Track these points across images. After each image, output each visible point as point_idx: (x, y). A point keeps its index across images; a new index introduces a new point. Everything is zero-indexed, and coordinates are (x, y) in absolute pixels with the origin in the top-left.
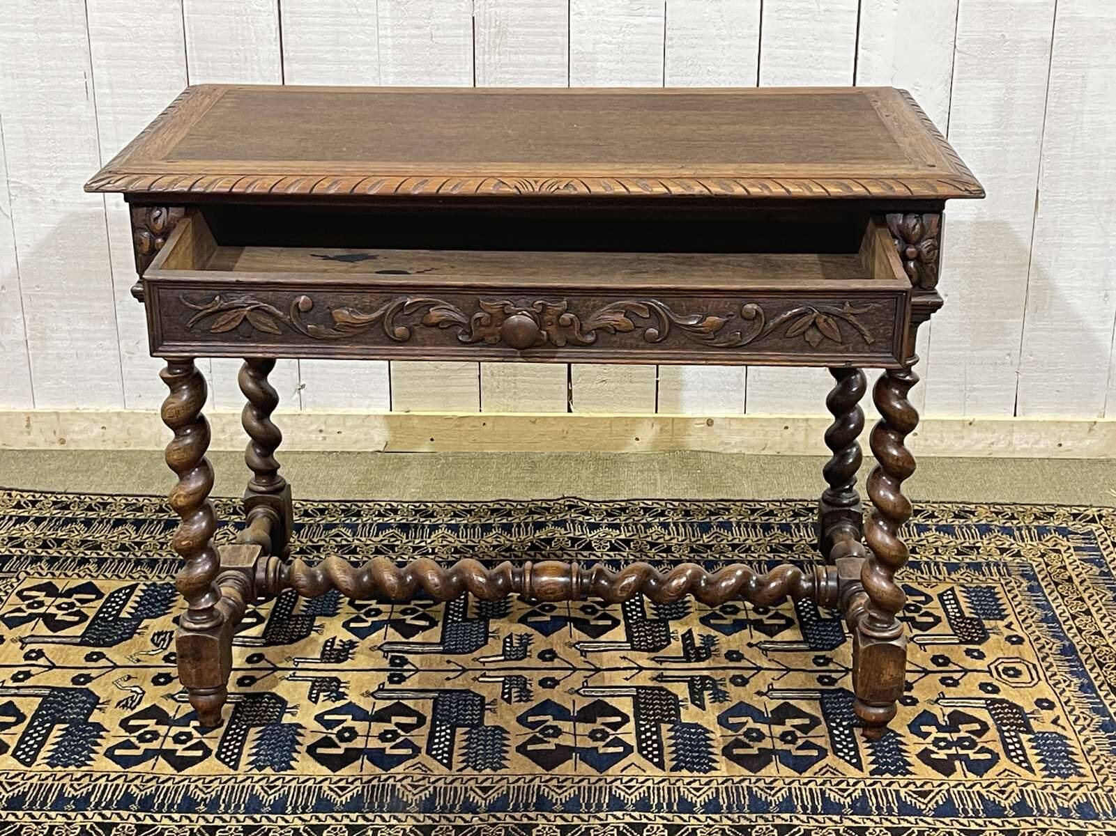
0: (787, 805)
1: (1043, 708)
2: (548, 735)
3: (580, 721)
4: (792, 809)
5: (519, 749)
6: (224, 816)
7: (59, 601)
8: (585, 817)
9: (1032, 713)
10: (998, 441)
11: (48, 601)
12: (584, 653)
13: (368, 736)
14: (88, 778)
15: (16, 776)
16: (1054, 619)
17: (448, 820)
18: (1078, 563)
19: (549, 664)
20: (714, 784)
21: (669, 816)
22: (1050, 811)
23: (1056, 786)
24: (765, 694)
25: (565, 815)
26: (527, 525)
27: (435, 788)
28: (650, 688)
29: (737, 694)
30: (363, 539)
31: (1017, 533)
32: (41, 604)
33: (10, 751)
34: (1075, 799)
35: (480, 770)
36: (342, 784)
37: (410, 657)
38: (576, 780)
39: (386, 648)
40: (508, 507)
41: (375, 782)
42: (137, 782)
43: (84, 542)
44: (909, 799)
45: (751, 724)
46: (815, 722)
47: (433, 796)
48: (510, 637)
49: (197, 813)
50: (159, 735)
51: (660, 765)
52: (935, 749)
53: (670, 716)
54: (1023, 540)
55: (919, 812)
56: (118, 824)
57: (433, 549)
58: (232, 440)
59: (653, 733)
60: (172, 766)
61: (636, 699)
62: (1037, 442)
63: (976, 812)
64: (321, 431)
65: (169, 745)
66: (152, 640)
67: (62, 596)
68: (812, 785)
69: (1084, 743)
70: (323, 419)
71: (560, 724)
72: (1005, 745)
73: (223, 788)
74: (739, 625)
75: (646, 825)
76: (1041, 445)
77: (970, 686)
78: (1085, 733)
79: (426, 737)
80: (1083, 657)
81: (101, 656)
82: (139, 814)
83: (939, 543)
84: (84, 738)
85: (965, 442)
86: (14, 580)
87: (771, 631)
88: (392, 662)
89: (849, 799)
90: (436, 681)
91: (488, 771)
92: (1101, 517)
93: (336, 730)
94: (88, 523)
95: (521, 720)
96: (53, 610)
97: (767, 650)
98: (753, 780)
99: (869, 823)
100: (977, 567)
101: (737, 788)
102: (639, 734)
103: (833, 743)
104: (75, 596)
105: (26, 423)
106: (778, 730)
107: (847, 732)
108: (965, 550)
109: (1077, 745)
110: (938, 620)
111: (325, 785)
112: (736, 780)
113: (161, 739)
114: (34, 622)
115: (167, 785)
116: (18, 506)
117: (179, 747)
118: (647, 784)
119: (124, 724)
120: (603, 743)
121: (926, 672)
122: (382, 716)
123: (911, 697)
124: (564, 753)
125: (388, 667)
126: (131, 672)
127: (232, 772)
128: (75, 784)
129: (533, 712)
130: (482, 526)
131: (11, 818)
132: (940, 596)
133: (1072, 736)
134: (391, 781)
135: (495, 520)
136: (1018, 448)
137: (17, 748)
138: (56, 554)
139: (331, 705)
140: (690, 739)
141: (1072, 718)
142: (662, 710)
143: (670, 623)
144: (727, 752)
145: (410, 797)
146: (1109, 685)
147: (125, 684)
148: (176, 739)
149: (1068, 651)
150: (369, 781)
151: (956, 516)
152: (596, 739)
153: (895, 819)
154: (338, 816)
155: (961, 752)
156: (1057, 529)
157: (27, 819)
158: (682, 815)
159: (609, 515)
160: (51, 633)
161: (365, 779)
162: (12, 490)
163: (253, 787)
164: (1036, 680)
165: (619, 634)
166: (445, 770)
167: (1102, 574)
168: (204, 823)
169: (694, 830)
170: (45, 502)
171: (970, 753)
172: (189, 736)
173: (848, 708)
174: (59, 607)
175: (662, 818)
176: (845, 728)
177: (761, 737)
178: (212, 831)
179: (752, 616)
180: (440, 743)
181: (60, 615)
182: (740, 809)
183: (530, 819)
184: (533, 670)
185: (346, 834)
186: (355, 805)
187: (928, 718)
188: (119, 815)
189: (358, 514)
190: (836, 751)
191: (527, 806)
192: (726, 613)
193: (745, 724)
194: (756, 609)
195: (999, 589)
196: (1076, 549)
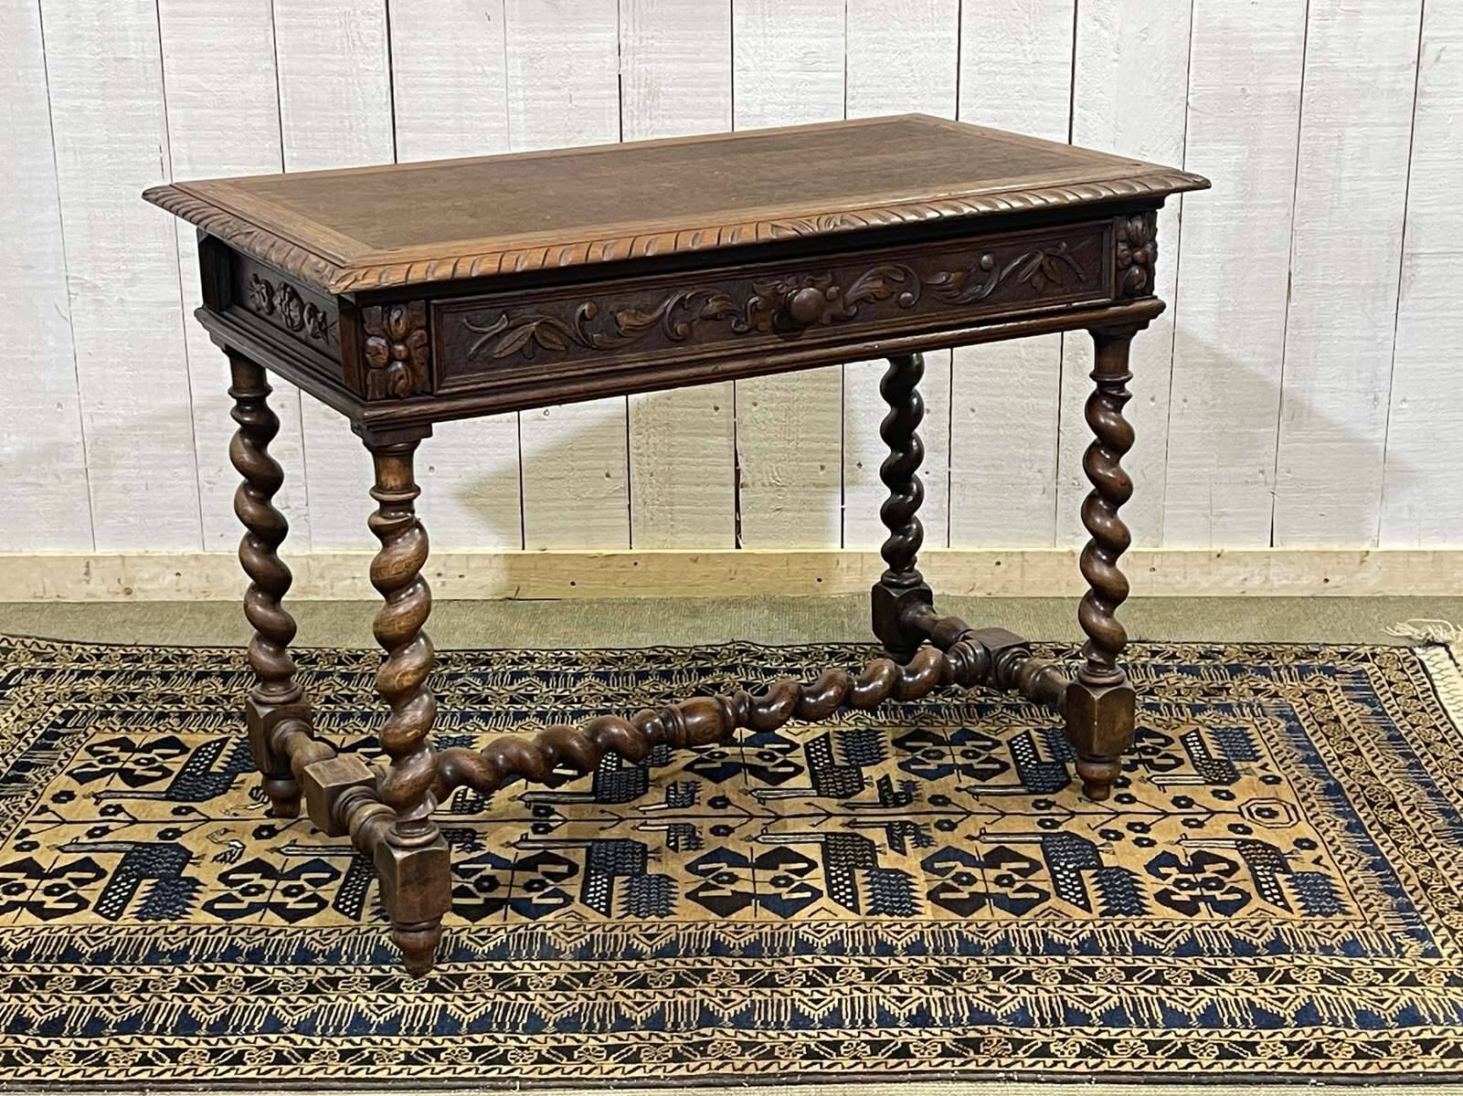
0: (1004, 947)
1: (1305, 849)
2: (723, 882)
3: (760, 868)
4: (1010, 951)
5: (688, 896)
6: (347, 967)
7: (137, 756)
8: (769, 961)
9: (1291, 853)
10: (1252, 577)
11: (124, 756)
12: (762, 801)
13: (511, 885)
14: (184, 931)
15: (100, 931)
16: (1318, 759)
17: (609, 967)
18: (1346, 703)
19: (722, 812)
20: (918, 927)
21: (867, 959)
22: (1309, 948)
23: (1317, 924)
24: (977, 838)
25: (745, 960)
26: (690, 671)
27: (592, 936)
28: (841, 834)
29: (942, 839)
30: (495, 688)
31: (1274, 673)
32: (116, 759)
33: (91, 906)
34: (1339, 937)
35: (644, 917)
36: (483, 934)
37: (557, 808)
38: (757, 926)
39: (529, 797)
40: (666, 653)
41: (522, 931)
42: (243, 934)
43: (161, 696)
44: (1145, 939)
45: (960, 868)
46: (1035, 866)
47: (590, 945)
48: (675, 784)
49: (314, 964)
50: (265, 889)
51: (856, 909)
52: (1177, 890)
53: (865, 861)
54: (1281, 680)
55: (1157, 952)
56: (222, 977)
57: (579, 698)
58: (332, 587)
59: (845, 879)
60: (283, 917)
61: (824, 845)
62: (1299, 577)
63: (1224, 952)
64: (439, 575)
65: (278, 898)
66: (251, 794)
67: (140, 751)
68: (1032, 927)
69: (1351, 881)
70: (442, 560)
71: (736, 871)
72: (1258, 884)
73: (344, 940)
74: (946, 770)
75: (839, 968)
76: (1304, 582)
77: (1218, 826)
78: (1352, 872)
79: (580, 886)
80: (1351, 797)
81: (191, 810)
82: (247, 966)
83: (1182, 685)
84: (178, 893)
85: (1214, 578)
86: (81, 735)
87: (983, 775)
88: (536, 812)
89: (1075, 941)
90: (586, 829)
91: (653, 918)
92: (1374, 655)
93: (473, 879)
94: (165, 676)
95: (691, 868)
96: (129, 765)
97: (978, 794)
98: (964, 924)
99: (1098, 963)
100: (1227, 708)
101: (945, 933)
102: (828, 879)
103: (1057, 888)
104: (155, 751)
105: (84, 570)
106: (992, 874)
107: (1073, 875)
108: (1212, 692)
109: (1343, 884)
110: (1180, 762)
111: (464, 935)
112: (944, 924)
113: (268, 893)
114: (108, 778)
115: (277, 937)
116: (80, 659)
117: (288, 900)
118: (840, 928)
119: (223, 878)
120: (787, 890)
121: (1166, 814)
122: (527, 866)
123: (1148, 840)
124: (741, 900)
125: (531, 817)
126: (227, 825)
127: (353, 923)
128: (170, 937)
129: (704, 860)
130: (636, 673)
131: (98, 973)
132: (1183, 739)
133: (1336, 875)
134: (540, 929)
135: (652, 666)
136: (1276, 584)
137: (99, 904)
138: (129, 709)
139: (466, 856)
140: (889, 884)
141: (1337, 858)
142: (856, 856)
143: (864, 769)
144: (932, 896)
145: (563, 945)
146: (1381, 824)
147: (221, 839)
148: (286, 892)
149: (1333, 790)
150: (516, 930)
151: (1202, 657)
152: (778, 886)
153: (1129, 959)
154: (481, 965)
155: (1206, 893)
156: (1323, 669)
157: (116, 973)
158: (882, 959)
159: (787, 660)
160: (129, 788)
161: (509, 929)
162: (71, 643)
163: (379, 938)
164: (1295, 820)
165: (803, 781)
166: (604, 919)
167: (1374, 713)
168: (324, 975)
169: (896, 972)
170: (113, 654)
171: (1217, 893)
172: (301, 889)
173: (1074, 851)
174: (137, 762)
175: (858, 961)
176: (1071, 871)
177: (972, 881)
178: (334, 982)
179: (960, 761)
180: (595, 892)
181: (139, 770)
182: (949, 952)
183: (704, 963)
184: (702, 818)
185: (491, 983)
186: (500, 953)
187: (1168, 859)
188: (224, 968)
189: (488, 663)
190: (1059, 894)
191: (700, 952)
192: (929, 758)
193: (953, 868)
194: (964, 754)
195: (1252, 729)
196: (1344, 689)
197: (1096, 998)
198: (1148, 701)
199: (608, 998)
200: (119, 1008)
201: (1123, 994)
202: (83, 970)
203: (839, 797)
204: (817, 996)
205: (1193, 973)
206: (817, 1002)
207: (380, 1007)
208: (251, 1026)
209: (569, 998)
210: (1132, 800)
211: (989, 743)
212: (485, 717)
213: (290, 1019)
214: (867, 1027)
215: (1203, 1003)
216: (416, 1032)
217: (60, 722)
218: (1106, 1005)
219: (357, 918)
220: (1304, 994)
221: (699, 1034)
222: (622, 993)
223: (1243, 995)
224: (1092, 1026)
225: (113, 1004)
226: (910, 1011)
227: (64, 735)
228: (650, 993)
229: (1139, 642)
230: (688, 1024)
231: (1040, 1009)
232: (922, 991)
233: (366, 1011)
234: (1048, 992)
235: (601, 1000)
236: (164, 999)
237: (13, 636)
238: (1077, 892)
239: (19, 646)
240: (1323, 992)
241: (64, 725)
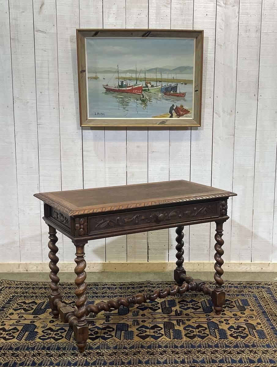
0: (200, 346)
1: (259, 325)
2: (144, 332)
3: (151, 329)
5: (137, 335)
6: (67, 351)
7: (27, 305)
8: (152, 349)
9: (256, 326)
10: (248, 268)
11: (24, 305)
12: (152, 315)
13: (101, 333)
14: (34, 343)
15: (17, 343)
16: (261, 306)
17: (120, 351)
18: (266, 294)
19: (143, 317)
20: (183, 342)
21: (172, 349)
22: (260, 346)
23: (261, 341)
24: (194, 323)
25: (148, 349)
26: (138, 287)
27: (117, 344)
28: (168, 322)
29: (188, 323)
30: (99, 291)
31: (252, 288)
32: (22, 306)
33: (16, 338)
34: (266, 343)
35: (127, 340)
36: (94, 344)
37: (111, 316)
38: (150, 342)
39: (105, 314)
40: (133, 283)
41: (103, 343)
42: (46, 344)
43: (32, 292)
44: (227, 344)
45: (191, 329)
46: (206, 329)
47: (116, 346)
49: (60, 350)
50: (51, 334)
51: (170, 338)
52: (234, 334)
53: (172, 328)
54: (254, 289)
55: (230, 347)
56: (42, 353)
57: (116, 293)
59: (168, 331)
60: (54, 340)
61: (164, 324)
62: (257, 268)
63: (243, 347)
64: (89, 267)
65: (54, 336)
66: (49, 313)
67: (27, 304)
68: (205, 342)
69: (268, 332)
70: (90, 264)
71: (146, 330)
72: (250, 332)
73: (67, 345)
74: (189, 308)
75: (167, 351)
76: (258, 269)
77: (242, 320)
78: (268, 330)
79: (115, 333)
80: (268, 314)
81: (37, 317)
82: (47, 351)
83: (234, 290)
84: (33, 335)
85: (240, 268)
86: (16, 301)
87: (195, 309)
88: (106, 317)
89: (214, 345)
90: (117, 321)
91: (129, 340)
92: (271, 284)
93: (93, 332)
94: (33, 288)
95: (137, 329)
96: (25, 307)
97: (195, 313)
98: (192, 341)
99: (218, 349)
100: (243, 295)
101: (188, 343)
102: (165, 331)
103: (210, 333)
104: (30, 304)
105: (18, 266)
106: (197, 330)
108: (240, 292)
109: (266, 332)
110: (234, 306)
111: (91, 344)
112: (188, 341)
113: (52, 335)
114: (21, 310)
115: (53, 344)
116: (17, 285)
117: (56, 336)
118: (167, 342)
119: (43, 331)
121: (232, 317)
122: (104, 329)
123: (228, 323)
124: (147, 336)
125: (105, 318)
126: (44, 320)
128: (31, 344)
129: (140, 328)
130: (127, 287)
131: (16, 352)
133: (265, 330)
134: (107, 343)
135: (130, 286)
137: (17, 337)
138: (26, 295)
139: (92, 327)
140: (177, 333)
141: (265, 327)
142: (170, 326)
143: (172, 308)
144: (185, 335)
145: (111, 346)
146: (273, 319)
147: (43, 323)
149: (264, 312)
150: (101, 343)
151: (238, 284)
152: (155, 333)
153: (224, 349)
154: (94, 350)
156: (262, 287)
157: (20, 352)
158: (175, 349)
159: (157, 285)
160: (25, 312)
161: (100, 342)
162: (15, 281)
163: (74, 344)
164: (257, 319)
165: (160, 310)
166: (119, 340)
167: (272, 296)
168: (62, 353)
169: (178, 352)
170: (23, 284)
171: (241, 334)
172: (58, 334)
173: (214, 325)
174: (27, 307)
175: (171, 349)
176: (213, 330)
177: (193, 332)
178: (64, 354)
179: (191, 306)
180: (118, 334)
181: (27, 308)
182: (189, 347)
183: (139, 350)
184: (140, 318)
185: (96, 354)
186: (98, 348)
187: (232, 327)
188: (42, 351)
189: (98, 285)
190: (211, 335)
191: (139, 347)
192: (185, 306)
193: (189, 329)
194: (192, 305)
195: (248, 300)
196: (266, 291)
197: (218, 357)
198: (228, 293)
199: (120, 358)
200: (20, 360)
201: (223, 356)
202: (13, 352)
203: (167, 314)
204: (162, 357)
205: (237, 351)
206: (162, 358)
207: (73, 360)
208: (47, 364)
209: (112, 358)
210: (225, 314)
211: (197, 302)
212: (97, 297)
213: (55, 362)
214: (172, 364)
215: (239, 358)
216: (81, 365)
217: (12, 298)
218: (220, 359)
219: (69, 340)
220: (259, 356)
221: (138, 365)
222: (123, 357)
223: (247, 356)
224: (217, 363)
225: (19, 359)
226: (181, 360)
227: (12, 301)
228: (128, 356)
229: (226, 281)
230: (136, 363)
231: (207, 360)
232: (183, 356)
233: (71, 360)
234: (208, 356)
235: (118, 358)
236: (29, 358)
237: (3, 280)
238: (214, 334)
239: (5, 282)
240: (263, 356)
241: (12, 299)
